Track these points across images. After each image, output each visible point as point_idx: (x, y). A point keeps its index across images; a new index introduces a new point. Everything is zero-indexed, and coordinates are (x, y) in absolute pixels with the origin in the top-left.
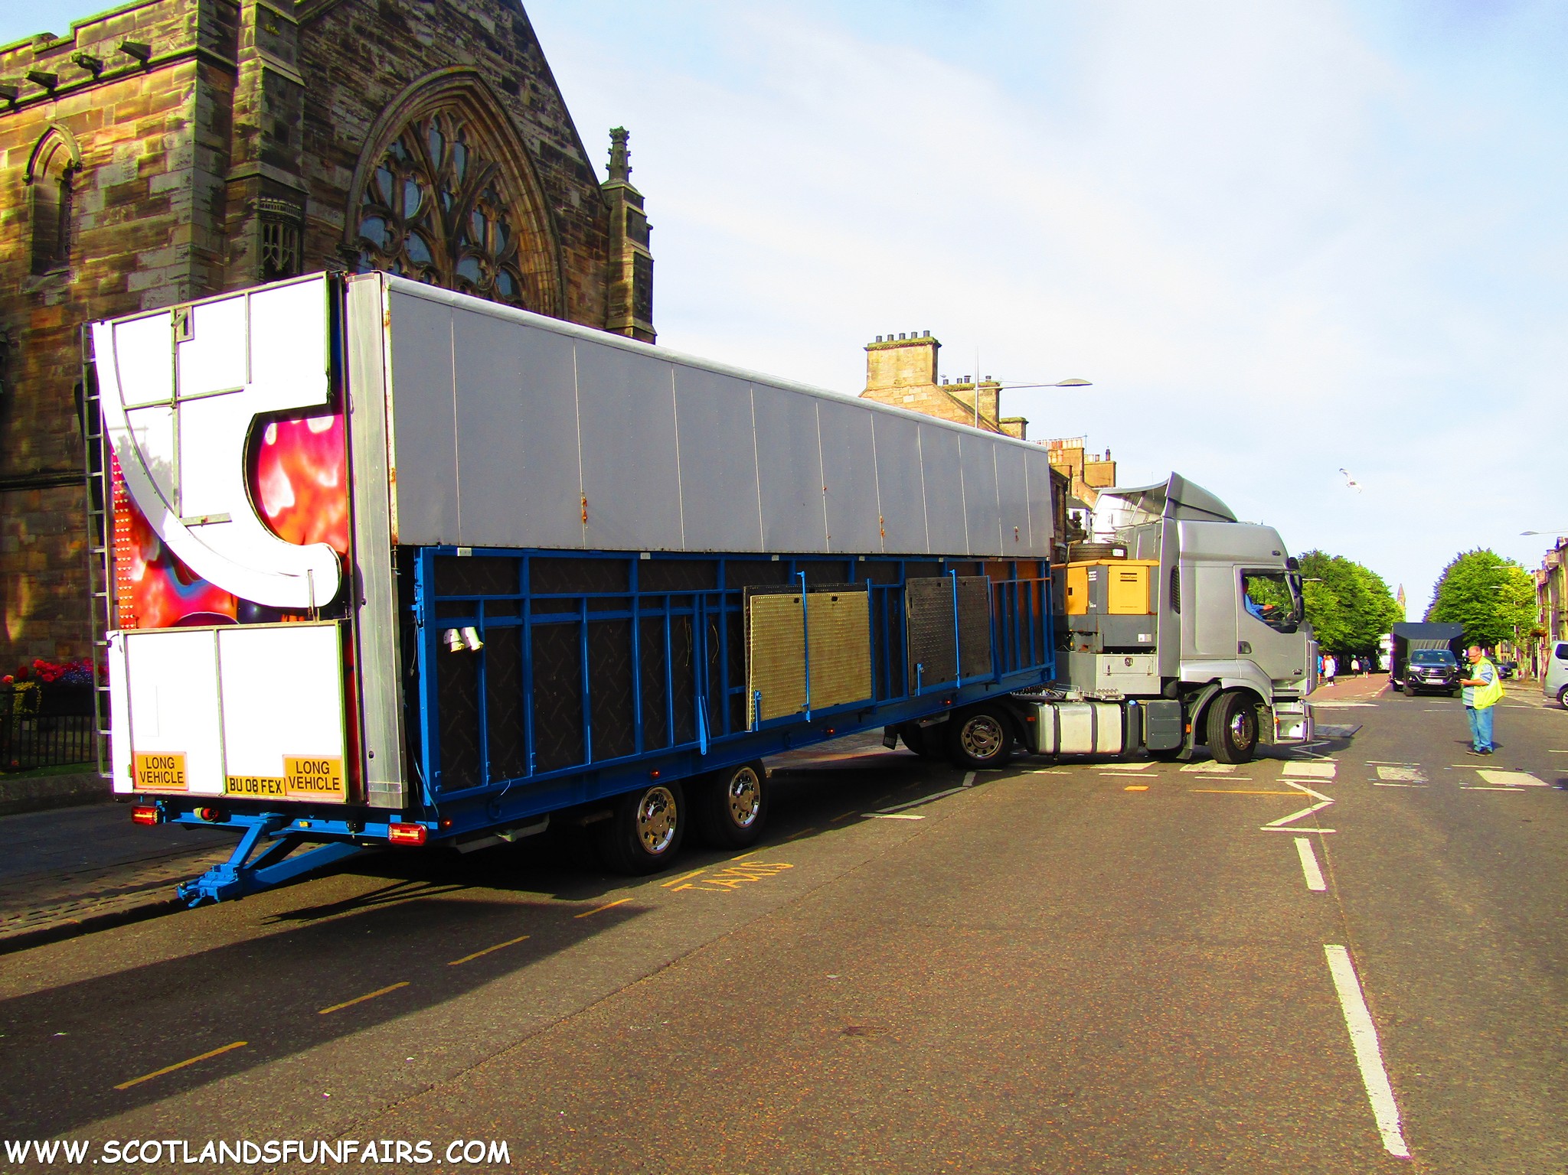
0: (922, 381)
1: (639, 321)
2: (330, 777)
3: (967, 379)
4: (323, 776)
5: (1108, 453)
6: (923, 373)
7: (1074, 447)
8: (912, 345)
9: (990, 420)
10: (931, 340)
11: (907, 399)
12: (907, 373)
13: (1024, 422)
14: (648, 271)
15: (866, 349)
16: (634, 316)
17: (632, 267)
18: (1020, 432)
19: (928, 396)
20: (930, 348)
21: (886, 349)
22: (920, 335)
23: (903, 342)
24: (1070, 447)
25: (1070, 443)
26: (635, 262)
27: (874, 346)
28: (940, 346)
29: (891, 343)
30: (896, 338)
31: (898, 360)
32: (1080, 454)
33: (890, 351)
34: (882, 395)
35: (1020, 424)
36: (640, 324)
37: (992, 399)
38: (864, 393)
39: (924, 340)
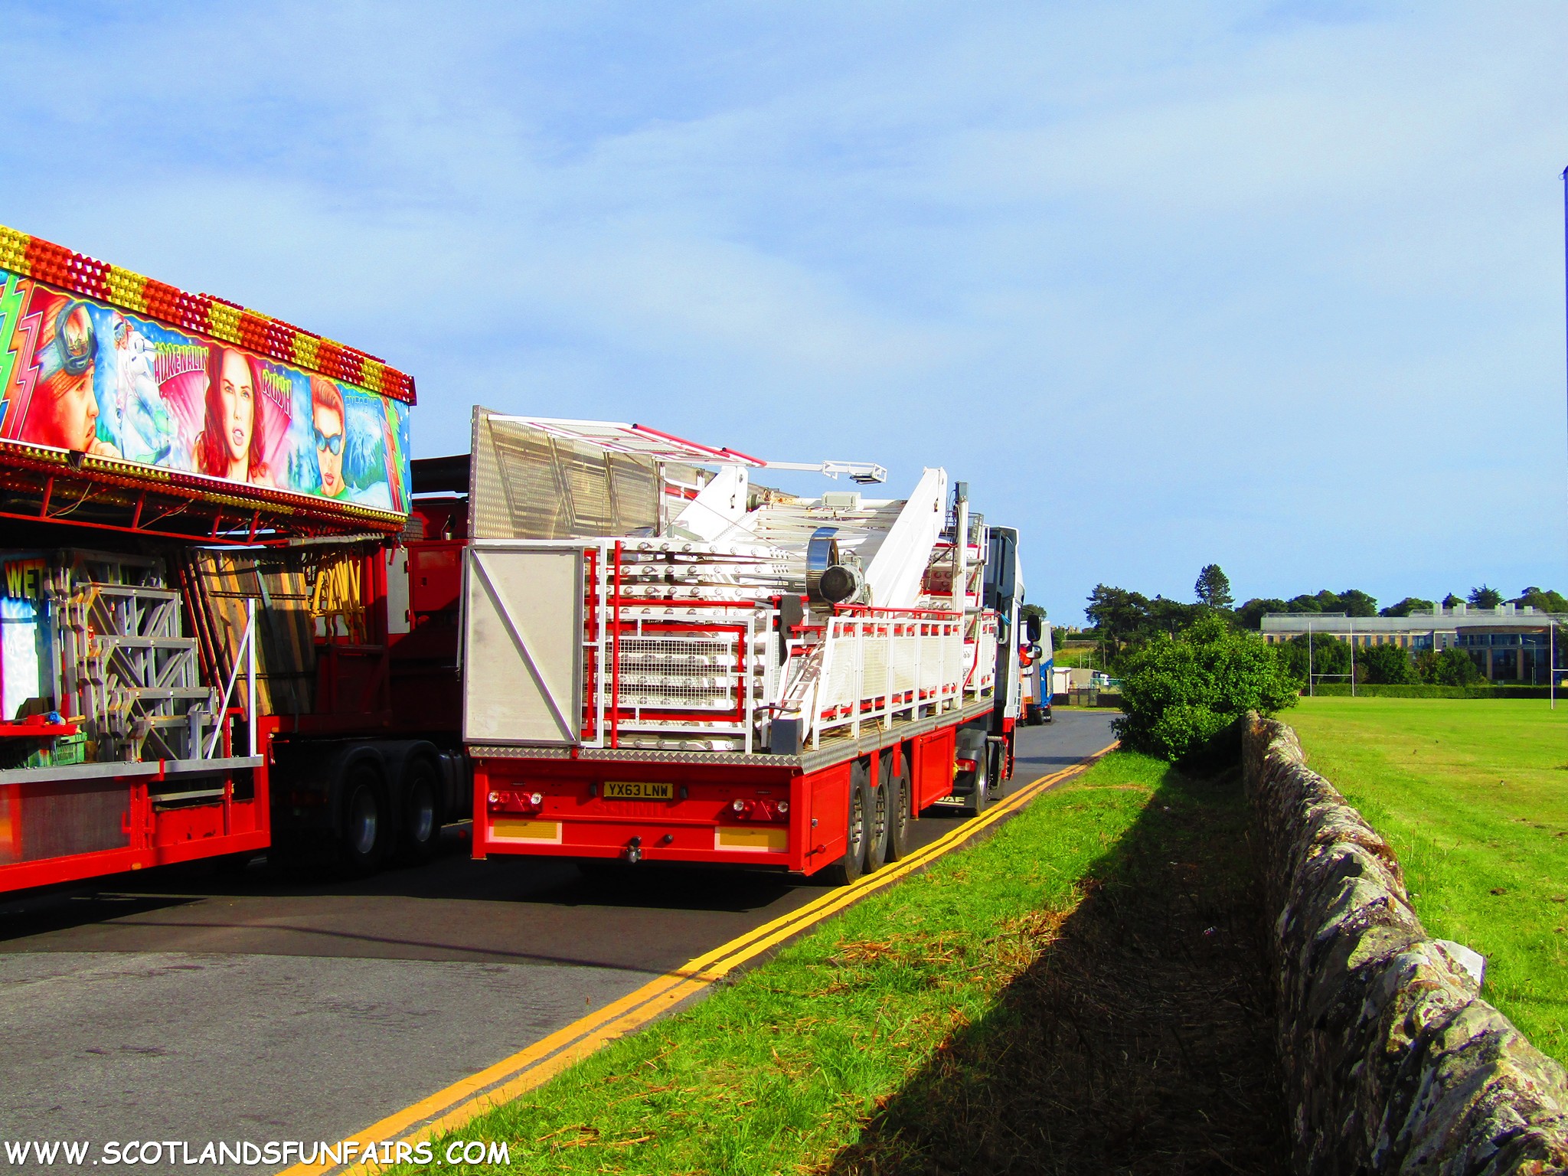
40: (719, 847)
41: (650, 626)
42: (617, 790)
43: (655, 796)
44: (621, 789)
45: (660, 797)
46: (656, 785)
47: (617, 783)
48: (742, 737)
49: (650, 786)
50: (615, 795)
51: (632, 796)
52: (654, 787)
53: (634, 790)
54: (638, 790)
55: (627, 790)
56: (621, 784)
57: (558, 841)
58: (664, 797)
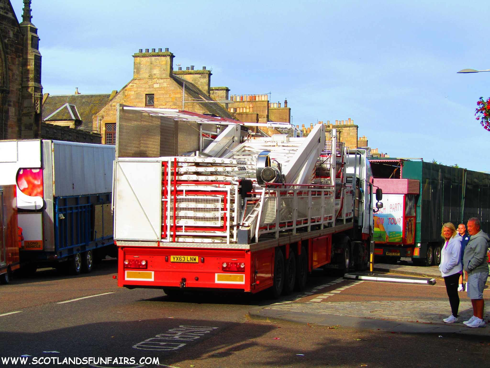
0: (164, 76)
1: (36, 83)
2: (38, 245)
3: (193, 68)
4: (36, 245)
5: (286, 102)
6: (165, 72)
7: (263, 100)
8: (159, 56)
9: (205, 92)
10: (169, 54)
11: (156, 86)
12: (156, 71)
13: (227, 90)
14: (39, 62)
15: (133, 56)
16: (34, 82)
17: (33, 61)
18: (225, 96)
19: (167, 84)
20: (168, 58)
21: (144, 57)
22: (164, 51)
23: (154, 54)
24: (260, 100)
25: (260, 97)
26: (35, 59)
27: (138, 55)
28: (174, 56)
29: (147, 54)
30: (150, 51)
31: (151, 64)
32: (266, 105)
33: (147, 58)
34: (142, 82)
35: (225, 91)
36: (37, 85)
37: (206, 80)
38: (132, 81)
39: (165, 54)
40: (217, 282)
41: (189, 192)
42: (176, 259)
43: (191, 261)
44: (177, 258)
45: (193, 261)
46: (192, 257)
47: (176, 256)
48: (225, 237)
49: (189, 257)
50: (175, 261)
51: (182, 261)
52: (191, 257)
53: (183, 259)
54: (184, 259)
55: (180, 259)
56: (177, 256)
57: (152, 279)
58: (195, 261)
